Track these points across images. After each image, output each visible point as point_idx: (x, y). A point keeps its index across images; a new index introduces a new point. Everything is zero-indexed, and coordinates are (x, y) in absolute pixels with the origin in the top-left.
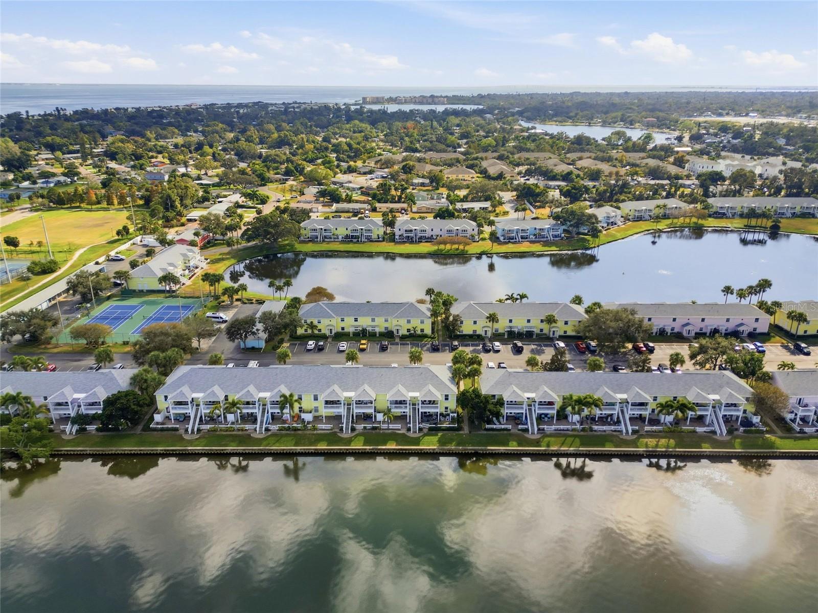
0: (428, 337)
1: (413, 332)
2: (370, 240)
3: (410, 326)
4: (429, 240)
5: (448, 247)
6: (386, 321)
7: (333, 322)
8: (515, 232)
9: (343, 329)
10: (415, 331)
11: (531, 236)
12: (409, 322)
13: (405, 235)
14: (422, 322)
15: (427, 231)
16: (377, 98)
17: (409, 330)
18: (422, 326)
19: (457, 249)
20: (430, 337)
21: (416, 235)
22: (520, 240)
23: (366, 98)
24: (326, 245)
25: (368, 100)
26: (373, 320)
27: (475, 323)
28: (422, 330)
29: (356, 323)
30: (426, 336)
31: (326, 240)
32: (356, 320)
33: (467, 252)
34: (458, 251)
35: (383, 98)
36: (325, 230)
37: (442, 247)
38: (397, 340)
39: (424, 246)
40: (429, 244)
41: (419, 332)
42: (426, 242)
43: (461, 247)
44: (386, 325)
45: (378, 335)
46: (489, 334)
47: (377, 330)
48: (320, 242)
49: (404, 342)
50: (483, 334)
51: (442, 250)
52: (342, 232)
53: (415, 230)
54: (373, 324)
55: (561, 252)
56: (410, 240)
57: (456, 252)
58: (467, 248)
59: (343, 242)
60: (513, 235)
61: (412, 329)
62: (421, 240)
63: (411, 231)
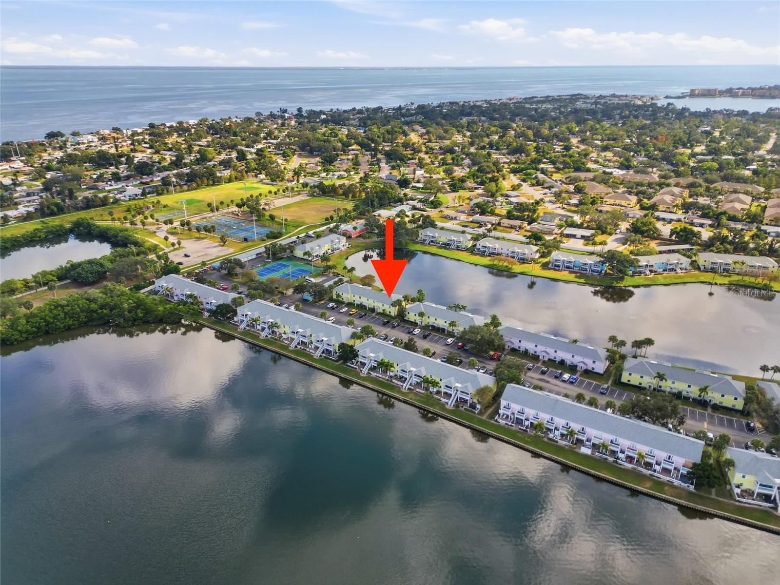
2: (458, 248)
8: (561, 262)
15: (497, 249)
16: (709, 90)
19: (507, 267)
23: (695, 90)
25: (697, 92)
35: (715, 90)
37: (496, 263)
58: (514, 267)
59: (440, 247)
60: (559, 264)
63: (486, 247)
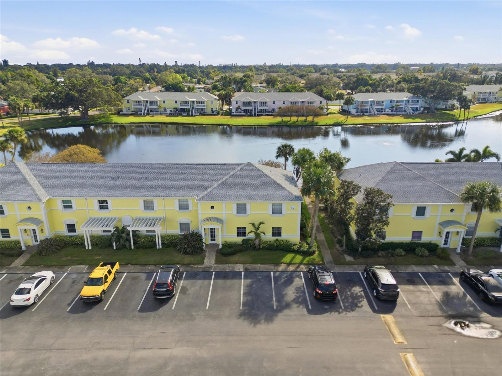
0: (294, 251)
1: (252, 236)
2: (202, 113)
3: (244, 221)
4: (271, 113)
5: (294, 119)
6: (183, 207)
7: (38, 211)
8: (369, 104)
9: (71, 228)
10: (258, 235)
11: (387, 110)
12: (241, 209)
13: (243, 108)
14: (277, 210)
15: (268, 103)
17: (241, 232)
18: (276, 220)
19: (305, 121)
20: (298, 252)
21: (255, 109)
22: (376, 113)
24: (150, 118)
26: (148, 206)
27: (421, 211)
28: (277, 232)
29: (104, 214)
30: (286, 248)
31: (151, 113)
32: (103, 205)
33: (317, 123)
34: (307, 123)
36: (151, 102)
37: (286, 119)
38: (210, 261)
39: (265, 119)
40: (270, 117)
41: (268, 237)
42: (267, 115)
43: (310, 119)
44: (184, 217)
45: (159, 246)
46: (456, 243)
47: (159, 231)
48: (144, 115)
49: (227, 268)
50: (441, 242)
51: (287, 122)
52: (170, 105)
53: (255, 102)
54: (149, 214)
55: (428, 124)
56: (248, 113)
57: (304, 124)
58: (316, 120)
59: (170, 115)
60: (367, 108)
61: (249, 228)
62: (261, 113)
63: (250, 103)
